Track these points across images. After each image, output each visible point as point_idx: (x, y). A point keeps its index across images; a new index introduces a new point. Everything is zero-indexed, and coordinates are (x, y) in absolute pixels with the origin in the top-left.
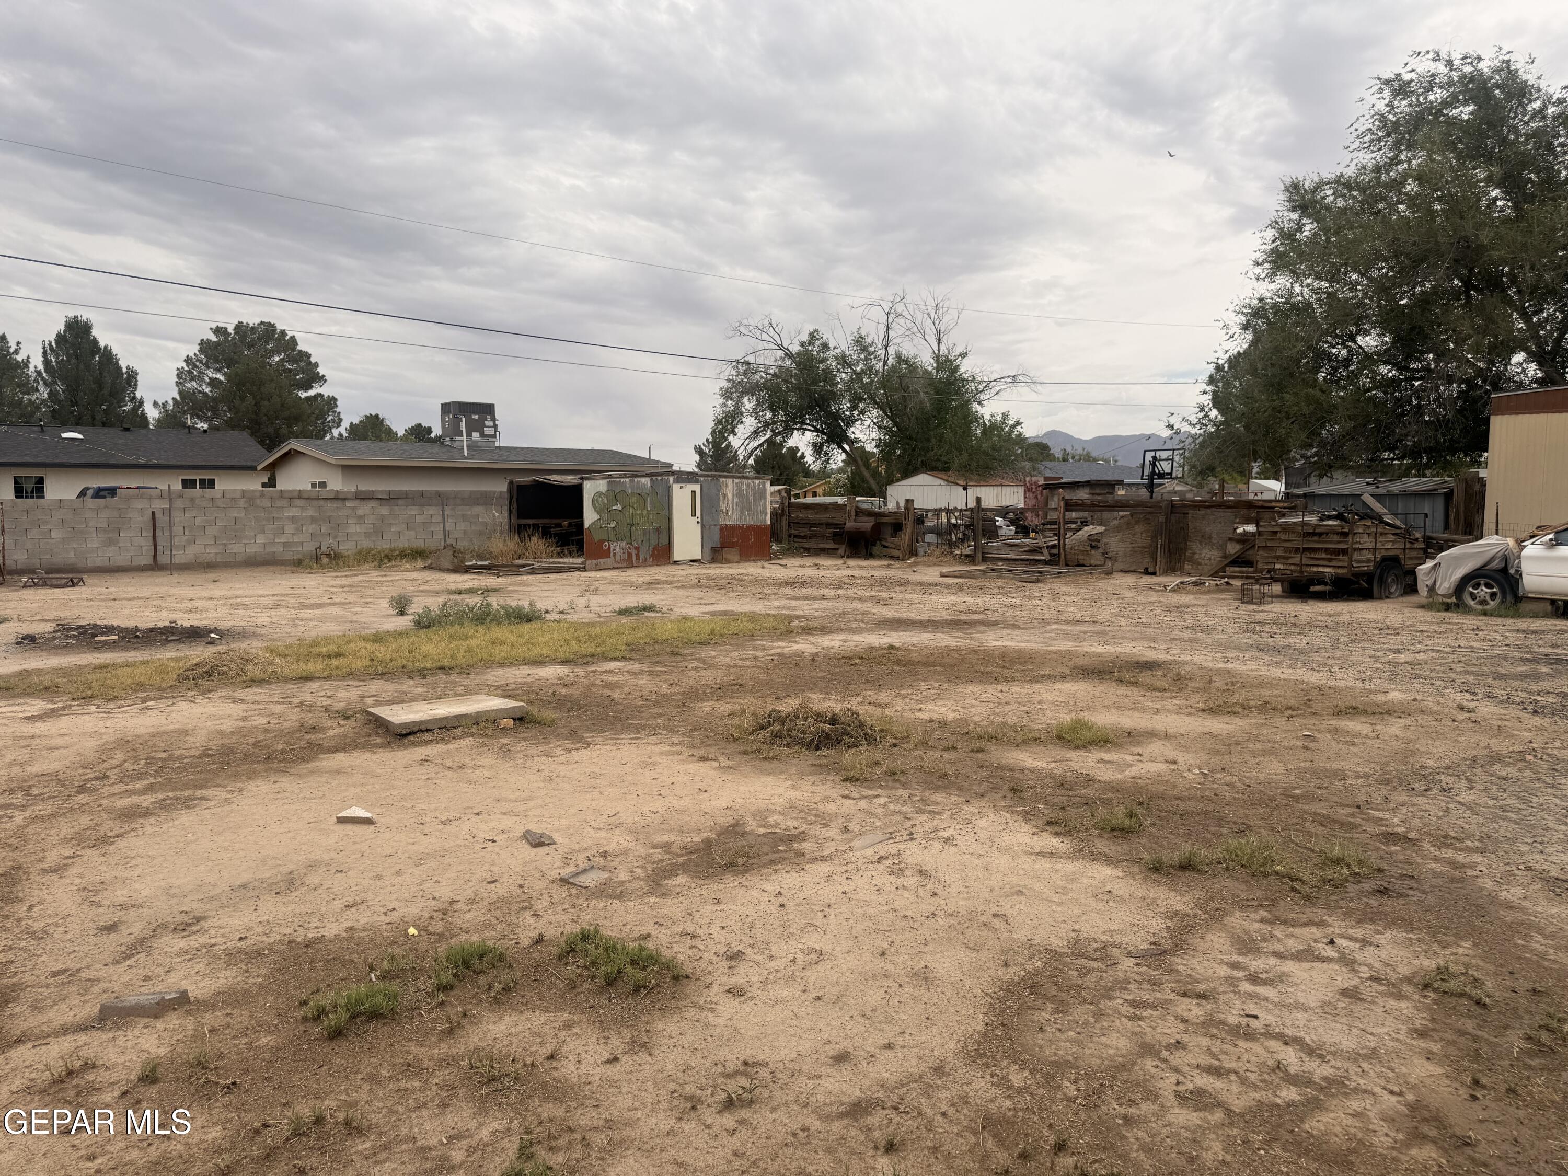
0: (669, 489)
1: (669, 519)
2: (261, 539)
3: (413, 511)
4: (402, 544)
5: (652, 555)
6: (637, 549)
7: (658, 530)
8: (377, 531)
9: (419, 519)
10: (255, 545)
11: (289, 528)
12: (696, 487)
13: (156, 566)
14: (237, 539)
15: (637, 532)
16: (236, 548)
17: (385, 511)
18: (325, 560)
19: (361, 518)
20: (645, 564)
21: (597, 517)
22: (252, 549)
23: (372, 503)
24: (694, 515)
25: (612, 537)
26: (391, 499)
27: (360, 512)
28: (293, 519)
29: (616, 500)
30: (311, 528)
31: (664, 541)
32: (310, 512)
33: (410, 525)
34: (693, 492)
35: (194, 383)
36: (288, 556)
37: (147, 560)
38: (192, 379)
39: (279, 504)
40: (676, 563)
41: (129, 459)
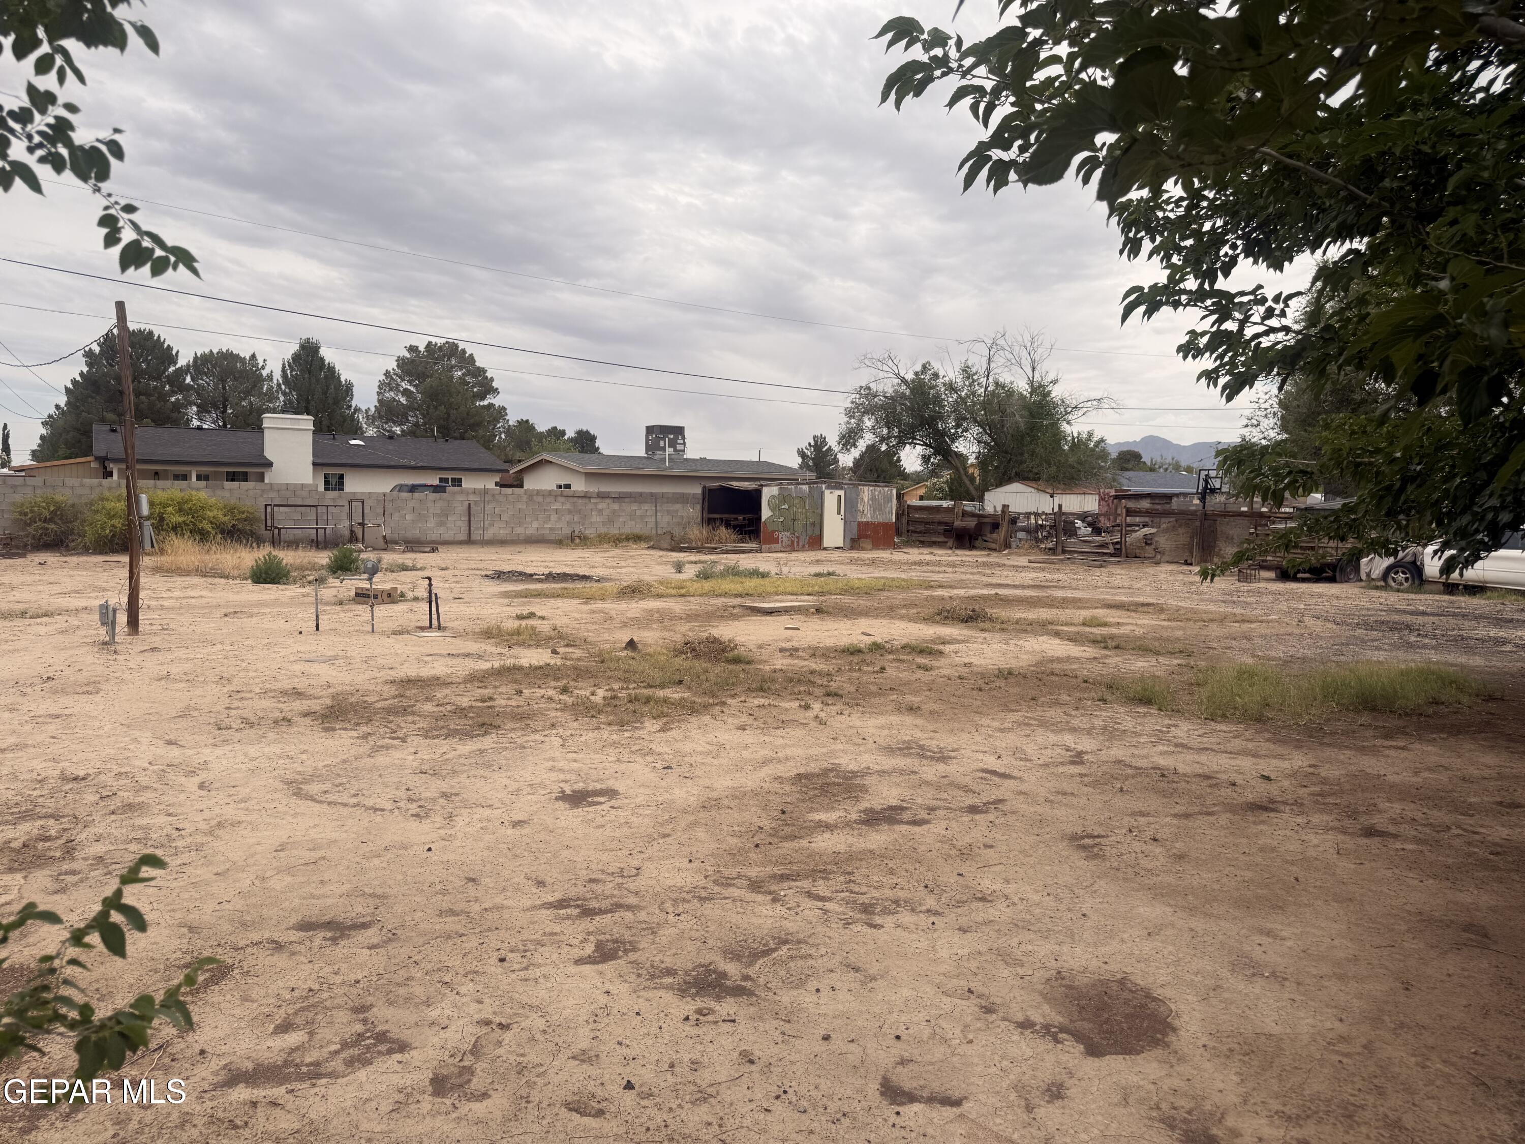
0: (822, 493)
1: (822, 515)
2: (535, 524)
3: (634, 507)
4: (626, 530)
5: (809, 543)
6: (798, 537)
7: (813, 524)
8: (610, 521)
9: (638, 513)
10: (531, 530)
11: (554, 517)
12: (842, 493)
13: (469, 541)
14: (520, 524)
15: (798, 525)
16: (519, 530)
17: (616, 506)
18: (577, 541)
19: (601, 511)
20: (803, 549)
21: (770, 513)
22: (530, 531)
23: (608, 501)
24: (839, 513)
25: (781, 528)
26: (620, 498)
27: (600, 507)
28: (557, 511)
29: (784, 501)
30: (567, 517)
31: (817, 532)
32: (568, 506)
33: (632, 517)
34: (839, 497)
35: (392, 393)
36: (552, 537)
37: (463, 537)
38: (391, 390)
39: (548, 500)
40: (825, 549)
41: (403, 462)
